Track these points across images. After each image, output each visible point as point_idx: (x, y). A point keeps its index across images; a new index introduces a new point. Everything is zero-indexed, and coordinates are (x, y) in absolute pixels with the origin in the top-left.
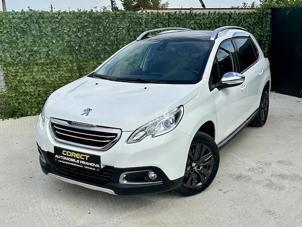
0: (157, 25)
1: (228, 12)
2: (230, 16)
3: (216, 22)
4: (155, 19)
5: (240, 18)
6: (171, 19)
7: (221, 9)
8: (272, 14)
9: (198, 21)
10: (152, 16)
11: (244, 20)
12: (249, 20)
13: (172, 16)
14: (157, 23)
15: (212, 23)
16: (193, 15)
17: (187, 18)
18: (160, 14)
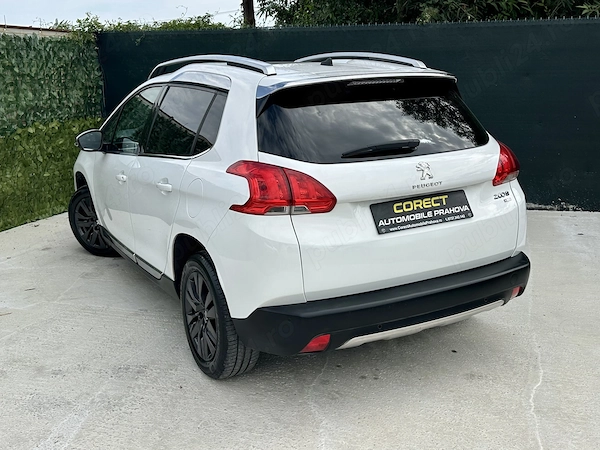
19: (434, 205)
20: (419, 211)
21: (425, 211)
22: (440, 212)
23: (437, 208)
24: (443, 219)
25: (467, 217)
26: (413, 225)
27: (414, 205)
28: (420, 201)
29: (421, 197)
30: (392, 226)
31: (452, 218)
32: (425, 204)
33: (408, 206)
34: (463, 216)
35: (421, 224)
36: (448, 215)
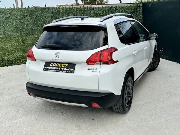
0: (69, 14)
1: (114, 6)
2: (115, 8)
3: (107, 12)
4: (68, 11)
5: (122, 10)
6: (78, 11)
7: (110, 4)
8: (143, 6)
9: (95, 12)
10: (66, 9)
11: (125, 10)
12: (128, 10)
13: (79, 9)
14: (69, 13)
15: (105, 12)
16: (92, 8)
17: (88, 10)
18: (71, 8)
19: (62, 66)
20: (57, 67)
21: (59, 67)
22: (63, 69)
23: (63, 67)
24: (63, 71)
25: (71, 73)
26: (53, 70)
27: (56, 65)
28: (59, 64)
29: (59, 63)
30: (48, 69)
31: (66, 72)
32: (60, 65)
33: (54, 65)
34: (70, 72)
35: (55, 71)
36: (65, 70)
